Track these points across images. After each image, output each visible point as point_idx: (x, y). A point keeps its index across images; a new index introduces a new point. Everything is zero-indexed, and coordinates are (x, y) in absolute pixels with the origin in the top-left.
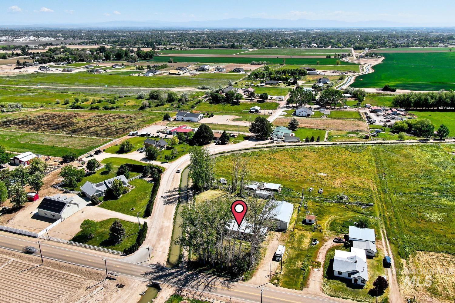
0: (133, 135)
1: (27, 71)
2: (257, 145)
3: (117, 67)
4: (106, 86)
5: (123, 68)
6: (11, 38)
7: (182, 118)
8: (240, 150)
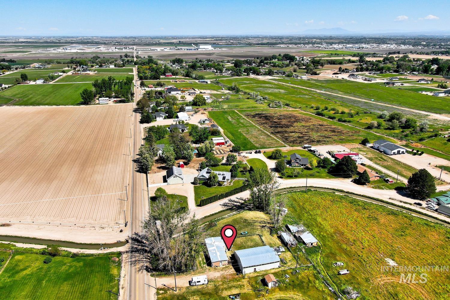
0: (305, 148)
1: (338, 77)
2: (392, 199)
3: (423, 82)
4: (372, 100)
5: (428, 83)
6: (375, 45)
7: (379, 147)
8: (362, 196)
